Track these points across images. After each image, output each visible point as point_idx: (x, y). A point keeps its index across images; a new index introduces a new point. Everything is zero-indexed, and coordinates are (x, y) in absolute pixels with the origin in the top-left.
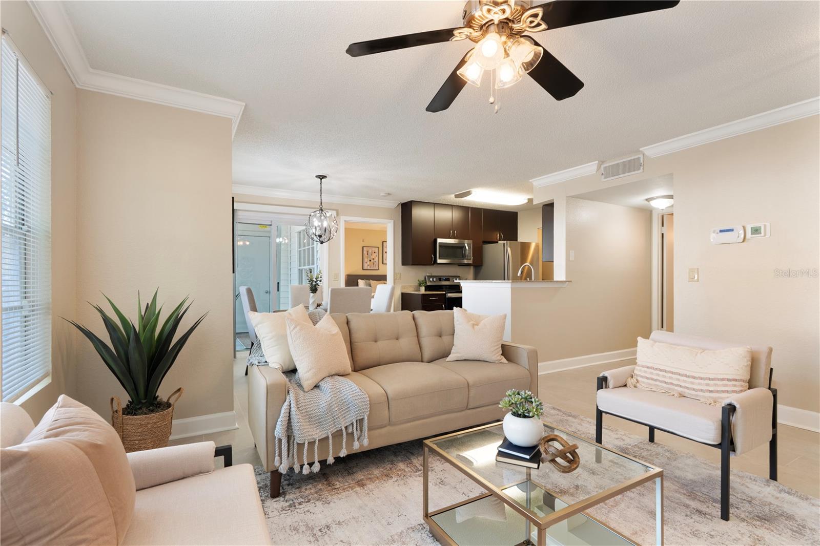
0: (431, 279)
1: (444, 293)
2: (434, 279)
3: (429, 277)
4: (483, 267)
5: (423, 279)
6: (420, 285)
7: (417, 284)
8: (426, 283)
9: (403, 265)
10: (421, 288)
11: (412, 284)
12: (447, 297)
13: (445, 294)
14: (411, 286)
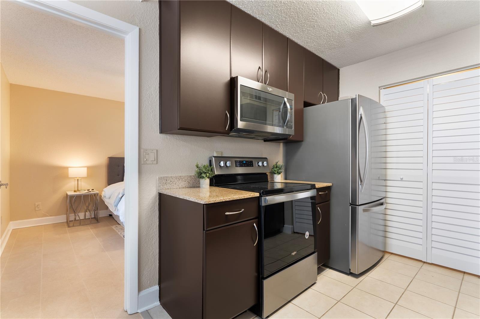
0: (222, 164)
1: (257, 194)
2: (228, 164)
3: (219, 158)
4: (303, 143)
5: (207, 163)
6: (200, 175)
7: (193, 172)
8: (212, 170)
9: (162, 132)
10: (202, 181)
11: (184, 175)
12: (263, 204)
13: (258, 199)
14: (180, 178)
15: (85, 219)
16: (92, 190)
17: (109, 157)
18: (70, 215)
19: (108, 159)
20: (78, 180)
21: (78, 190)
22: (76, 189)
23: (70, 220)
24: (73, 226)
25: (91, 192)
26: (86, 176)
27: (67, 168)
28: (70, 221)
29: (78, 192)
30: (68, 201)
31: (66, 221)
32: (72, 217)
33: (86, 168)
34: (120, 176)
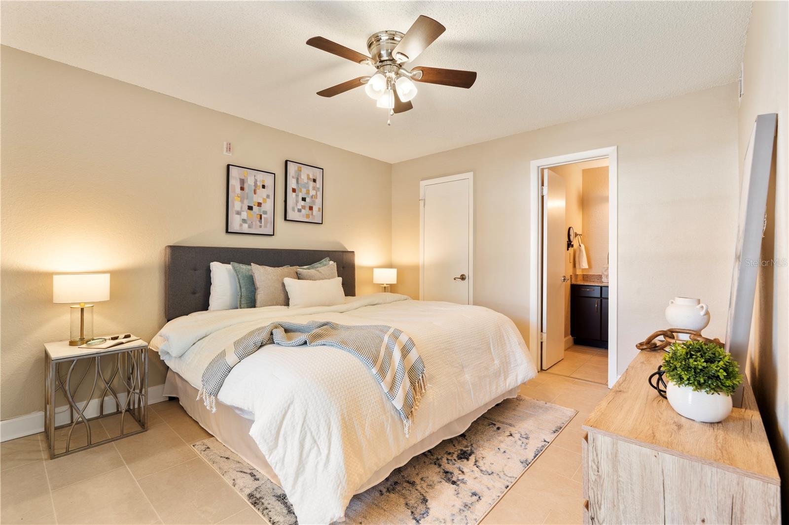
15: (102, 416)
16: (126, 337)
17: (171, 247)
18: (58, 410)
19: (168, 251)
20: (82, 310)
21: (83, 341)
22: (77, 338)
23: (56, 426)
24: (68, 452)
25: (122, 343)
26: (108, 299)
27: (48, 276)
28: (56, 428)
29: (84, 346)
30: (51, 374)
31: (43, 430)
32: (62, 416)
33: (108, 275)
34: (197, 295)
